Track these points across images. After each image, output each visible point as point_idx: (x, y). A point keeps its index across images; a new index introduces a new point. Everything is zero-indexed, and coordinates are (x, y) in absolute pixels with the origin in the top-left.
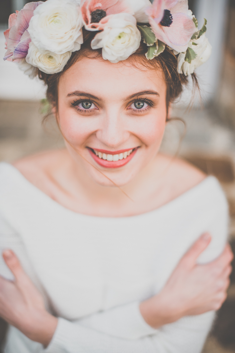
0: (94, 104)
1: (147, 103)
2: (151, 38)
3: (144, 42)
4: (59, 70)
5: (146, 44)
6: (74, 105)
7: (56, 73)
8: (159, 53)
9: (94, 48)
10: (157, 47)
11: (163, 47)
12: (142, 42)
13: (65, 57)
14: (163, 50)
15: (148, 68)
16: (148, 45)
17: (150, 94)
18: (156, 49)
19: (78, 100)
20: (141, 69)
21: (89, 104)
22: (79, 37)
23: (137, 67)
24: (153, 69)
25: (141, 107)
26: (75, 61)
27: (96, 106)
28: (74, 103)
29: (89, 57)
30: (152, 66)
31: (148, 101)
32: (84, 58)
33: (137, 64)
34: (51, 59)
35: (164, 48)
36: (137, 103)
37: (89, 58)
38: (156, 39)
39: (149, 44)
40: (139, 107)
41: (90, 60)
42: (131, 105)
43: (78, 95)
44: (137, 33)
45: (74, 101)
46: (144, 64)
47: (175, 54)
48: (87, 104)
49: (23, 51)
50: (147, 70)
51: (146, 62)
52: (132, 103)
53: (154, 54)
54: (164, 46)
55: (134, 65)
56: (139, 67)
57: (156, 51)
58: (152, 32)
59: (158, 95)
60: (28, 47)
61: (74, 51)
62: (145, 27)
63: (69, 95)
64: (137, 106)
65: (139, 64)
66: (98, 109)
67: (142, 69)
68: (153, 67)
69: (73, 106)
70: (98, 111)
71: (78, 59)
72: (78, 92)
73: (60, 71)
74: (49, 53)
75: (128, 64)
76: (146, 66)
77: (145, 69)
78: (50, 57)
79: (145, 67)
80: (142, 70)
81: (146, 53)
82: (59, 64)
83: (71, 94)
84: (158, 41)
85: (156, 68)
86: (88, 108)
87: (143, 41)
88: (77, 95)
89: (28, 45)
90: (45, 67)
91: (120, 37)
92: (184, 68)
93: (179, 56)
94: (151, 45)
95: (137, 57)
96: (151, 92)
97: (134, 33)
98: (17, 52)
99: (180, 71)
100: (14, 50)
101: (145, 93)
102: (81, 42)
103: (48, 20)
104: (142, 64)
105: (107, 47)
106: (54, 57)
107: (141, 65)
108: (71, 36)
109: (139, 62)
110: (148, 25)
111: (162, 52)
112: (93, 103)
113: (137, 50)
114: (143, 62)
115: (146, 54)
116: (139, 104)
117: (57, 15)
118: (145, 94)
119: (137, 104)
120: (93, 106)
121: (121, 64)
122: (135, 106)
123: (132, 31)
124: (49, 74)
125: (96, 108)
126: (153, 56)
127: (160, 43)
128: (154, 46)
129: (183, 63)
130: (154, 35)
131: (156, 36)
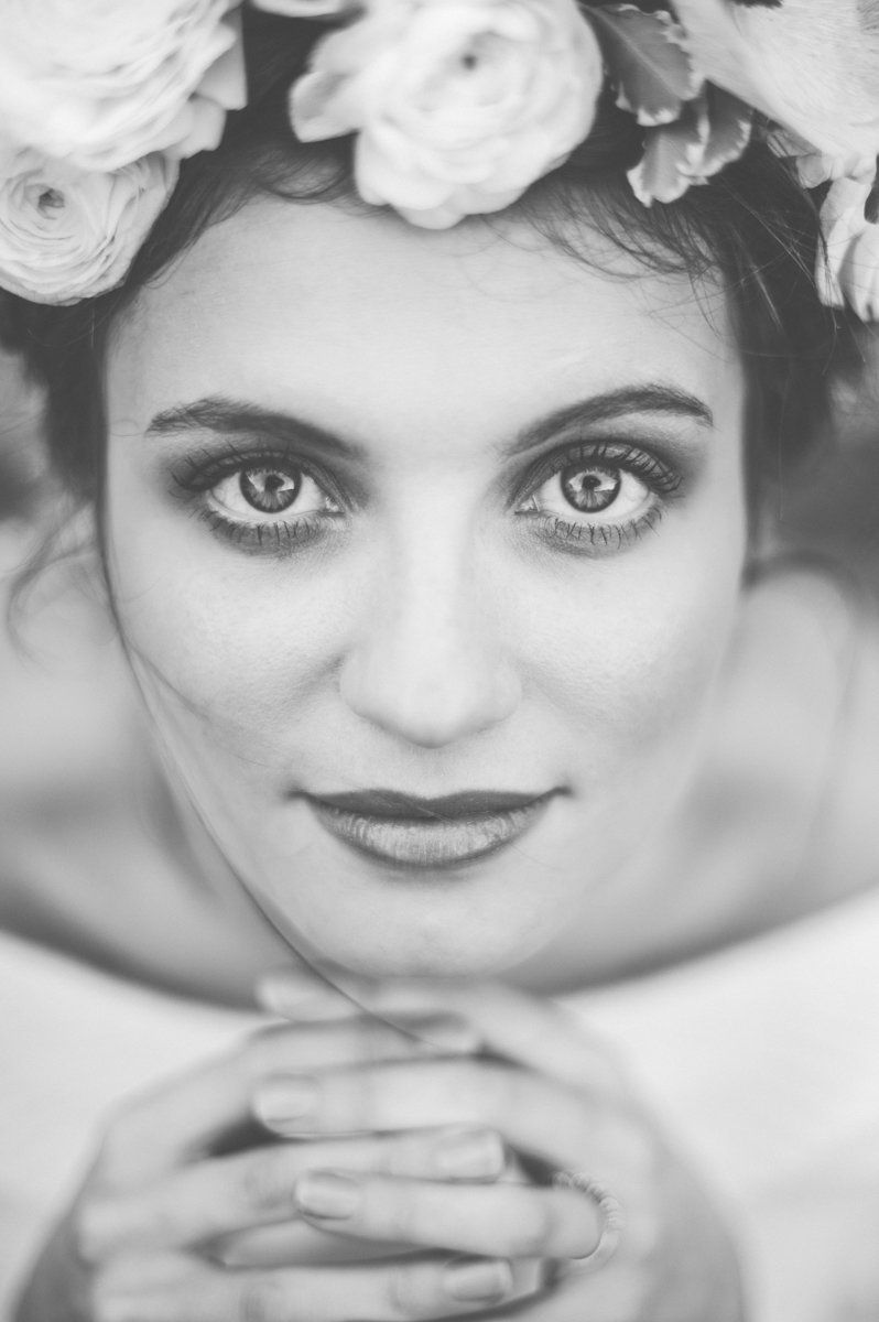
0: (317, 482)
1: (642, 474)
2: (666, 77)
3: (622, 103)
4: (103, 276)
5: (633, 117)
6: (194, 482)
7: (89, 296)
8: (716, 166)
9: (310, 130)
10: (704, 128)
11: (739, 131)
12: (605, 102)
13: (142, 191)
14: (735, 147)
15: (645, 259)
16: (645, 119)
17: (660, 407)
18: (696, 138)
19: (213, 453)
20: (604, 267)
21: (289, 485)
22: (217, 66)
23: (580, 250)
24: (674, 269)
25: (600, 499)
26: (199, 221)
27: (325, 491)
28: (190, 475)
29: (286, 189)
30: (670, 247)
31: (652, 463)
32: (253, 200)
33: (582, 237)
34: (51, 211)
35: (746, 136)
36: (574, 474)
37: (289, 197)
38: (697, 79)
39: (653, 111)
40: (589, 504)
41: (293, 210)
42: (539, 487)
43: (216, 427)
44: (577, 42)
45: (191, 462)
46: (618, 236)
47: (808, 179)
48: (273, 484)
50: (641, 273)
51: (633, 226)
52: (549, 476)
53: (682, 167)
54: (746, 127)
55: (560, 243)
56: (592, 251)
57: (695, 152)
58: (672, 39)
59: (702, 418)
61: (190, 149)
62: (627, 16)
63: (163, 423)
64: (579, 499)
65: (591, 236)
66: (341, 513)
67: (609, 267)
68: (672, 258)
71: (220, 208)
72: (218, 405)
73: (113, 280)
74: (38, 172)
75: (524, 234)
76: (633, 247)
77: (627, 264)
78: (48, 198)
79: (628, 256)
80: (610, 273)
81: (633, 163)
82: (105, 238)
83: (172, 420)
84: (711, 91)
85: (692, 266)
86: (280, 508)
87: (615, 96)
88: (210, 426)
90: (16, 263)
91: (469, 62)
92: (858, 270)
93: (830, 195)
94: (666, 116)
95: (577, 194)
96: (663, 396)
97: (561, 42)
99: (830, 293)
101: (629, 405)
102: (233, 94)
104: (610, 235)
105: (389, 120)
106: (72, 194)
107: (604, 243)
108: (170, 59)
109: (591, 220)
111: (734, 155)
112: (308, 473)
113: (578, 153)
114: (614, 226)
115: (635, 176)
116: (591, 484)
118: (631, 411)
119: (576, 484)
120: (309, 498)
121: (484, 234)
122: (569, 496)
123: (546, 29)
124: (48, 301)
125: (328, 504)
126: (675, 183)
127: (719, 105)
128: (684, 125)
129: (855, 240)
130: (682, 59)
131: (693, 62)
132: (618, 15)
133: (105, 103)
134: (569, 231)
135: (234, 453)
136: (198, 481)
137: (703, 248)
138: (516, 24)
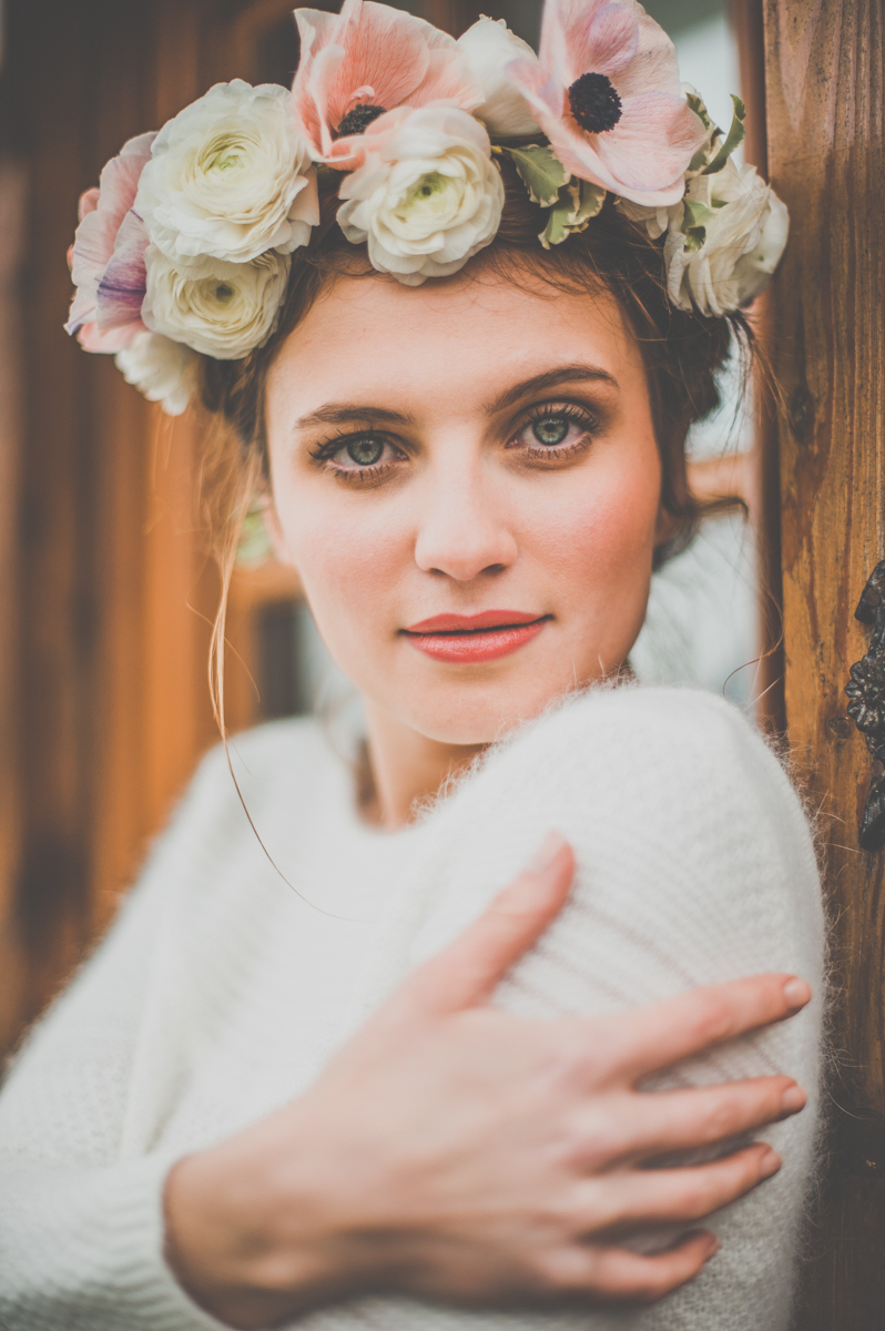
0: (391, 444)
1: (576, 420)
2: (551, 178)
3: (532, 198)
5: (538, 204)
6: (321, 455)
8: (582, 219)
10: (576, 204)
11: (597, 202)
14: (595, 210)
15: (560, 287)
16: (544, 204)
17: (580, 377)
18: (572, 209)
19: (330, 438)
23: (523, 284)
24: (583, 293)
25: (556, 437)
27: (397, 449)
28: (321, 452)
29: (350, 271)
30: (577, 281)
33: (521, 276)
34: (225, 298)
35: (601, 204)
36: (538, 424)
38: (566, 175)
39: (547, 199)
42: (520, 433)
43: (331, 422)
45: (319, 445)
46: (544, 276)
48: (365, 448)
49: (130, 288)
50: (558, 294)
51: (550, 268)
52: (526, 427)
54: (601, 199)
55: (509, 279)
56: (529, 284)
57: (572, 213)
58: (554, 158)
59: (609, 382)
60: (143, 272)
62: (532, 150)
63: (302, 423)
64: (545, 438)
65: (526, 276)
66: (407, 459)
67: (538, 292)
68: (582, 289)
69: (319, 462)
70: (405, 465)
72: (330, 408)
75: (487, 278)
76: (553, 281)
77: (551, 291)
78: (223, 290)
79: (551, 286)
81: (541, 231)
82: (257, 307)
83: (307, 420)
84: (575, 180)
85: (592, 291)
86: (373, 462)
89: (141, 266)
93: (667, 241)
94: (554, 200)
96: (581, 370)
98: (106, 291)
100: (97, 288)
101: (560, 378)
102: (312, 217)
103: (199, 164)
104: (538, 275)
107: (536, 280)
109: (526, 268)
110: (541, 140)
111: (593, 214)
112: (387, 442)
115: (541, 237)
116: (550, 428)
117: (226, 142)
118: (562, 382)
119: (543, 430)
120: (388, 454)
122: (539, 437)
125: (398, 455)
126: (562, 234)
127: (582, 188)
128: (565, 201)
129: (687, 268)
130: (559, 166)
131: (565, 167)
132: (527, 151)
133: (246, 227)
134: (514, 275)
135: (343, 436)
136: (325, 453)
137: (599, 280)
138: (450, 168)
